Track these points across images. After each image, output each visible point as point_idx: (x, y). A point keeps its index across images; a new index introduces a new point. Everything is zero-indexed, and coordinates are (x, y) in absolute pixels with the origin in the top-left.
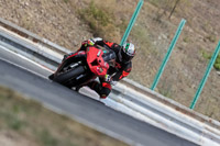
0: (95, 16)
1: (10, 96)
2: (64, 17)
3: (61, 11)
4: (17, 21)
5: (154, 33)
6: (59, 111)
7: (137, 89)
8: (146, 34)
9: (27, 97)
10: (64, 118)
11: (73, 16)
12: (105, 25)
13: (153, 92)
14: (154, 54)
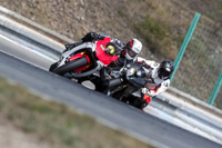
0: (151, 31)
1: (63, 110)
2: (121, 31)
3: (117, 25)
4: (72, 36)
5: (211, 47)
6: (113, 125)
7: (194, 104)
8: (203, 48)
9: (80, 112)
10: (118, 133)
11: (129, 31)
12: (162, 39)
13: (211, 107)
14: (212, 67)
